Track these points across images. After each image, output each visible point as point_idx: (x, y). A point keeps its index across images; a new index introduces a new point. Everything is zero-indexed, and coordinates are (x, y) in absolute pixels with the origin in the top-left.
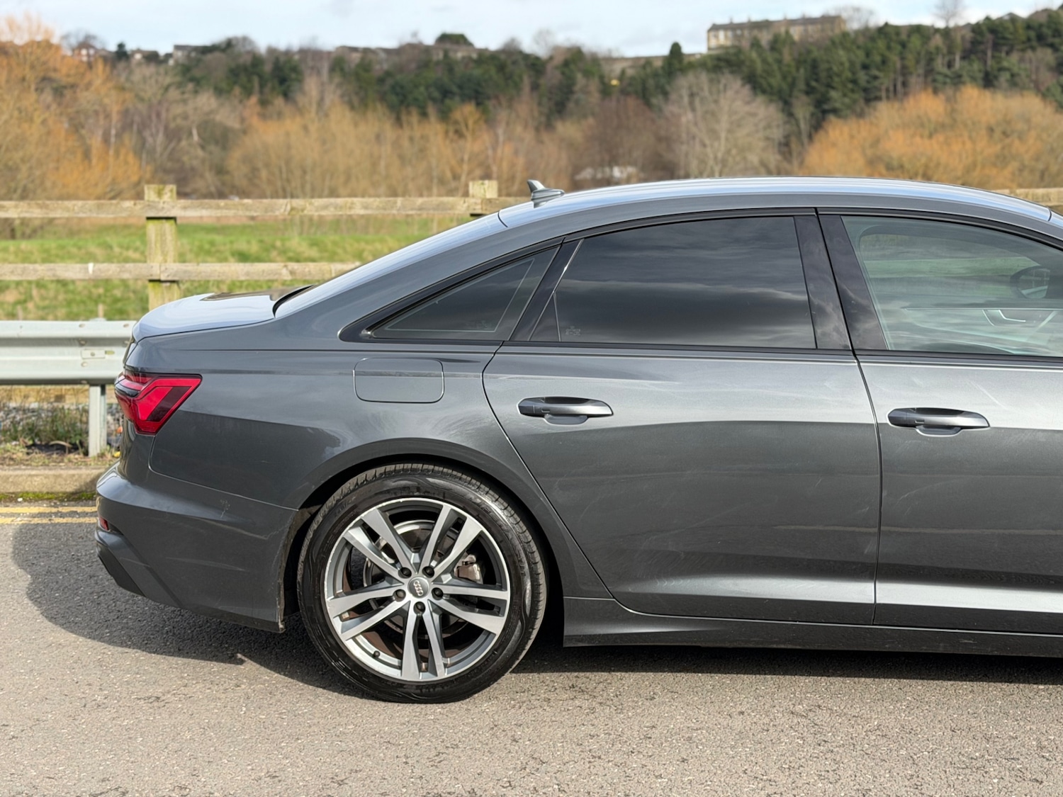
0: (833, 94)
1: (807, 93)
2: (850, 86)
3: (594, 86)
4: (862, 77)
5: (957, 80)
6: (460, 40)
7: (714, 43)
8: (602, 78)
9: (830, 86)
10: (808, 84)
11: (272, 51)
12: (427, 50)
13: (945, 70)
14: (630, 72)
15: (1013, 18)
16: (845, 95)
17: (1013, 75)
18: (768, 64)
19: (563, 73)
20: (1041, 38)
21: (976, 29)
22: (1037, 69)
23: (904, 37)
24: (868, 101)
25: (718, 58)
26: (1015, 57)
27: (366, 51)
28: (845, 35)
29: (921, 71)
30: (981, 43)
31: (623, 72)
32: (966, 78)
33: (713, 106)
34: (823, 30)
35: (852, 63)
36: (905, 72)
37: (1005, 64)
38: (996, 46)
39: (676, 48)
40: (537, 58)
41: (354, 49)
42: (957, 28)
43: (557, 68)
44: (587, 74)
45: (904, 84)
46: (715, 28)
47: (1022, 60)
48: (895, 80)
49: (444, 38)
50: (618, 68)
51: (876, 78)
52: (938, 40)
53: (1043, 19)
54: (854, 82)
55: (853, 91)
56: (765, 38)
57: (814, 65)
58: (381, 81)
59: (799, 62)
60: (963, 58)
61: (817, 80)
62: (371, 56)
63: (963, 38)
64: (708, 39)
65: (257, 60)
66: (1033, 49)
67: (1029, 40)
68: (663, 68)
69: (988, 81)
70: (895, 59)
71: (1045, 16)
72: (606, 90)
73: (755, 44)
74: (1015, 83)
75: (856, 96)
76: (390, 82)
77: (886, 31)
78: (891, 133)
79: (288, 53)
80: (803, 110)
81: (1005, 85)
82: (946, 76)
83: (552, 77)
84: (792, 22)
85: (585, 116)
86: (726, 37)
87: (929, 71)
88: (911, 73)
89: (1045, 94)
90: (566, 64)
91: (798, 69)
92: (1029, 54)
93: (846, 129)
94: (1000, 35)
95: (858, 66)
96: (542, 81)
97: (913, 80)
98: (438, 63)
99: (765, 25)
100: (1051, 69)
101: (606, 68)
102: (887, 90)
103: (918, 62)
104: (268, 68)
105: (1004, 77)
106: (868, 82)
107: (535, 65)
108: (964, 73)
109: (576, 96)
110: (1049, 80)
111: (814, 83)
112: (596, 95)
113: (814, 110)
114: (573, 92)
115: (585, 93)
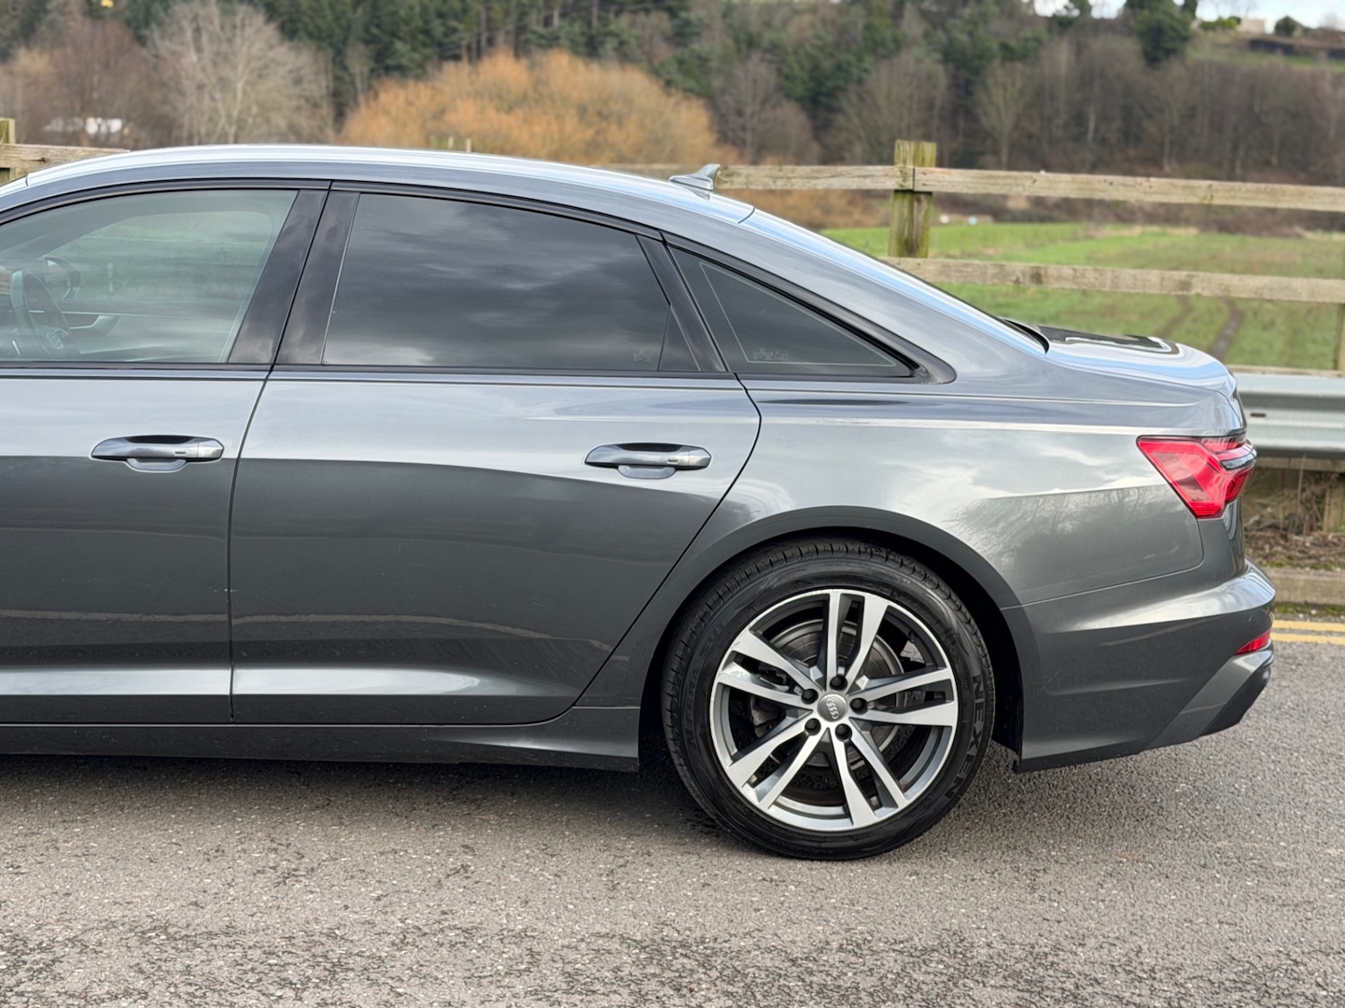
0: (399, 45)
1: (367, 43)
2: (421, 37)
3: (75, 5)
4: (437, 28)
5: (551, 42)
9: (394, 34)
10: (367, 30)
13: (540, 29)
16: (414, 49)
17: (622, 43)
22: (651, 36)
24: (442, 59)
26: (624, 20)
29: (511, 27)
32: (564, 41)
33: (225, 47)
35: (425, 9)
36: (491, 26)
37: (613, 27)
38: (604, 7)
45: (490, 42)
47: (633, 25)
48: (479, 35)
51: (455, 30)
54: (426, 32)
55: (425, 45)
60: (563, 15)
61: (378, 26)
66: (647, 11)
69: (590, 48)
70: (478, 8)
72: (94, 13)
74: (623, 53)
75: (428, 51)
78: (459, 102)
80: (358, 63)
81: (611, 53)
82: (542, 37)
85: (61, 45)
87: (521, 29)
88: (498, 29)
89: (655, 72)
91: (355, 10)
92: (642, 18)
95: (432, 13)
97: (501, 37)
100: (667, 39)
102: (469, 48)
103: (507, 13)
105: (610, 44)
106: (446, 35)
108: (562, 34)
109: (50, 17)
110: (664, 52)
111: (375, 30)
112: (79, 17)
113: (372, 64)
114: (46, 11)
115: (62, 13)
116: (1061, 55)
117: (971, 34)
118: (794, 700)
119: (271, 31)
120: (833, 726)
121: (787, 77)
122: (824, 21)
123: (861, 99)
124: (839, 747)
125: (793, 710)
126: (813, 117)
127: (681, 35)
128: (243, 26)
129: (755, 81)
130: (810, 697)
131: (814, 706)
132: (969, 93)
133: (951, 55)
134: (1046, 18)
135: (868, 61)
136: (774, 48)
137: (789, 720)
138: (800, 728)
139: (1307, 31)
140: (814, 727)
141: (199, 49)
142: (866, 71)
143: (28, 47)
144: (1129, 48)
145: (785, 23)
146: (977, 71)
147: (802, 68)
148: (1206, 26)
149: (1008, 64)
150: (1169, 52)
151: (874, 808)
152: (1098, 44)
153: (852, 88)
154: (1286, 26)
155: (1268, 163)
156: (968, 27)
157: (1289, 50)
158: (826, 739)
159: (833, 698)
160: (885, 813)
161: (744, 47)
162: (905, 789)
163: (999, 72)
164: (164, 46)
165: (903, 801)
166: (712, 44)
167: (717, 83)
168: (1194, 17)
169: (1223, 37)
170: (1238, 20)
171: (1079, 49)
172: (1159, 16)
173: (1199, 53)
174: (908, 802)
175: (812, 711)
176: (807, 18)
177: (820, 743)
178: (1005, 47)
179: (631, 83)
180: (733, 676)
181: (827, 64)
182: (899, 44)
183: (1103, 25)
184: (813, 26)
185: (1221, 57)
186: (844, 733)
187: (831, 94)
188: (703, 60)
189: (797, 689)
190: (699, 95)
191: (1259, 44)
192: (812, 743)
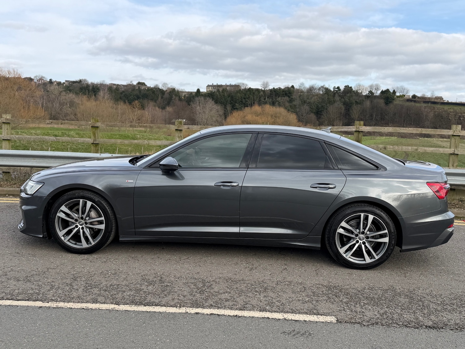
0: (236, 104)
1: (230, 104)
2: (241, 103)
3: (177, 98)
4: (244, 101)
5: (265, 103)
6: (143, 84)
7: (208, 90)
8: (179, 97)
9: (236, 102)
10: (230, 102)
11: (92, 83)
12: (134, 86)
13: (264, 100)
14: (187, 95)
15: (280, 89)
16: (239, 105)
17: (279, 103)
18: (221, 96)
19: (169, 95)
20: (286, 94)
21: (271, 90)
22: (285, 101)
23: (254, 92)
24: (245, 107)
25: (209, 94)
26: (280, 98)
27: (118, 85)
28: (240, 90)
29: (258, 100)
30: (272, 94)
31: (185, 95)
32: (268, 103)
34: (235, 89)
35: (241, 97)
37: (277, 100)
38: (276, 96)
39: (198, 90)
40: (163, 90)
41: (114, 85)
42: (267, 90)
43: (168, 93)
44: (176, 95)
45: (254, 103)
46: (208, 86)
47: (281, 99)
48: (252, 102)
49: (139, 83)
50: (184, 94)
51: (247, 101)
52: (262, 93)
53: (287, 89)
54: (242, 102)
55: (241, 104)
56: (221, 89)
57: (232, 97)
58: (121, 93)
59: (229, 96)
60: (268, 98)
61: (233, 101)
62: (119, 87)
63: (268, 93)
64: (207, 89)
65: (88, 86)
66: (284, 97)
67: (283, 94)
68: (195, 95)
69: (273, 104)
70: (251, 96)
71: (287, 88)
72: (180, 99)
73: (218, 91)
74: (280, 105)
75: (242, 105)
76: (124, 94)
77: (250, 90)
79: (97, 85)
80: (229, 108)
81: (277, 105)
82: (264, 102)
83: (166, 96)
84: (227, 86)
85: (174, 106)
86: (211, 88)
87: (260, 101)
88: (255, 101)
89: (286, 108)
90: (170, 92)
91: (228, 97)
92: (283, 98)
93: (237, 113)
94: (276, 93)
95: (243, 98)
96: (164, 96)
98: (137, 90)
99: (221, 86)
100: (288, 102)
101: (181, 94)
102: (250, 104)
103: (257, 98)
104: (91, 88)
105: (277, 103)
106: (245, 102)
107: (162, 92)
108: (268, 101)
109: (173, 101)
110: (287, 104)
111: (232, 101)
112: (178, 101)
113: (232, 108)
114: (172, 100)
115: (175, 100)
116: (368, 103)
117: (349, 99)
118: (353, 236)
119: (213, 102)
120: (362, 242)
121: (312, 109)
122: (319, 97)
123: (327, 112)
124: (363, 246)
125: (353, 238)
126: (317, 116)
127: (291, 101)
128: (208, 101)
129: (305, 109)
130: (357, 235)
131: (358, 237)
132: (349, 111)
133: (344, 104)
134: (364, 95)
135: (328, 105)
136: (309, 103)
137: (352, 240)
138: (355, 242)
139: (418, 97)
140: (357, 242)
141: (200, 106)
142: (328, 107)
143: (169, 107)
144: (382, 101)
145: (311, 98)
146: (350, 107)
147: (315, 107)
148: (398, 97)
149: (357, 105)
150: (390, 102)
151: (371, 259)
152: (375, 101)
153: (325, 110)
154: (414, 96)
155: (411, 124)
156: (348, 98)
157: (415, 101)
158: (360, 244)
159: (362, 236)
160: (373, 260)
161: (303, 103)
162: (377, 255)
163: (355, 107)
164: (193, 106)
165: (377, 258)
166: (297, 102)
167: (298, 110)
168: (395, 95)
169: (401, 99)
170: (404, 96)
171: (371, 102)
172: (388, 95)
173: (396, 102)
174: (378, 258)
175: (357, 238)
176: (316, 97)
177: (359, 245)
178: (356, 102)
179: (282, 110)
180: (341, 231)
181: (320, 106)
182: (334, 102)
183: (376, 97)
184: (317, 98)
185: (401, 103)
186: (364, 243)
187: (321, 112)
188: (295, 106)
189: (354, 234)
190: (294, 112)
191: (409, 100)
192: (357, 245)
